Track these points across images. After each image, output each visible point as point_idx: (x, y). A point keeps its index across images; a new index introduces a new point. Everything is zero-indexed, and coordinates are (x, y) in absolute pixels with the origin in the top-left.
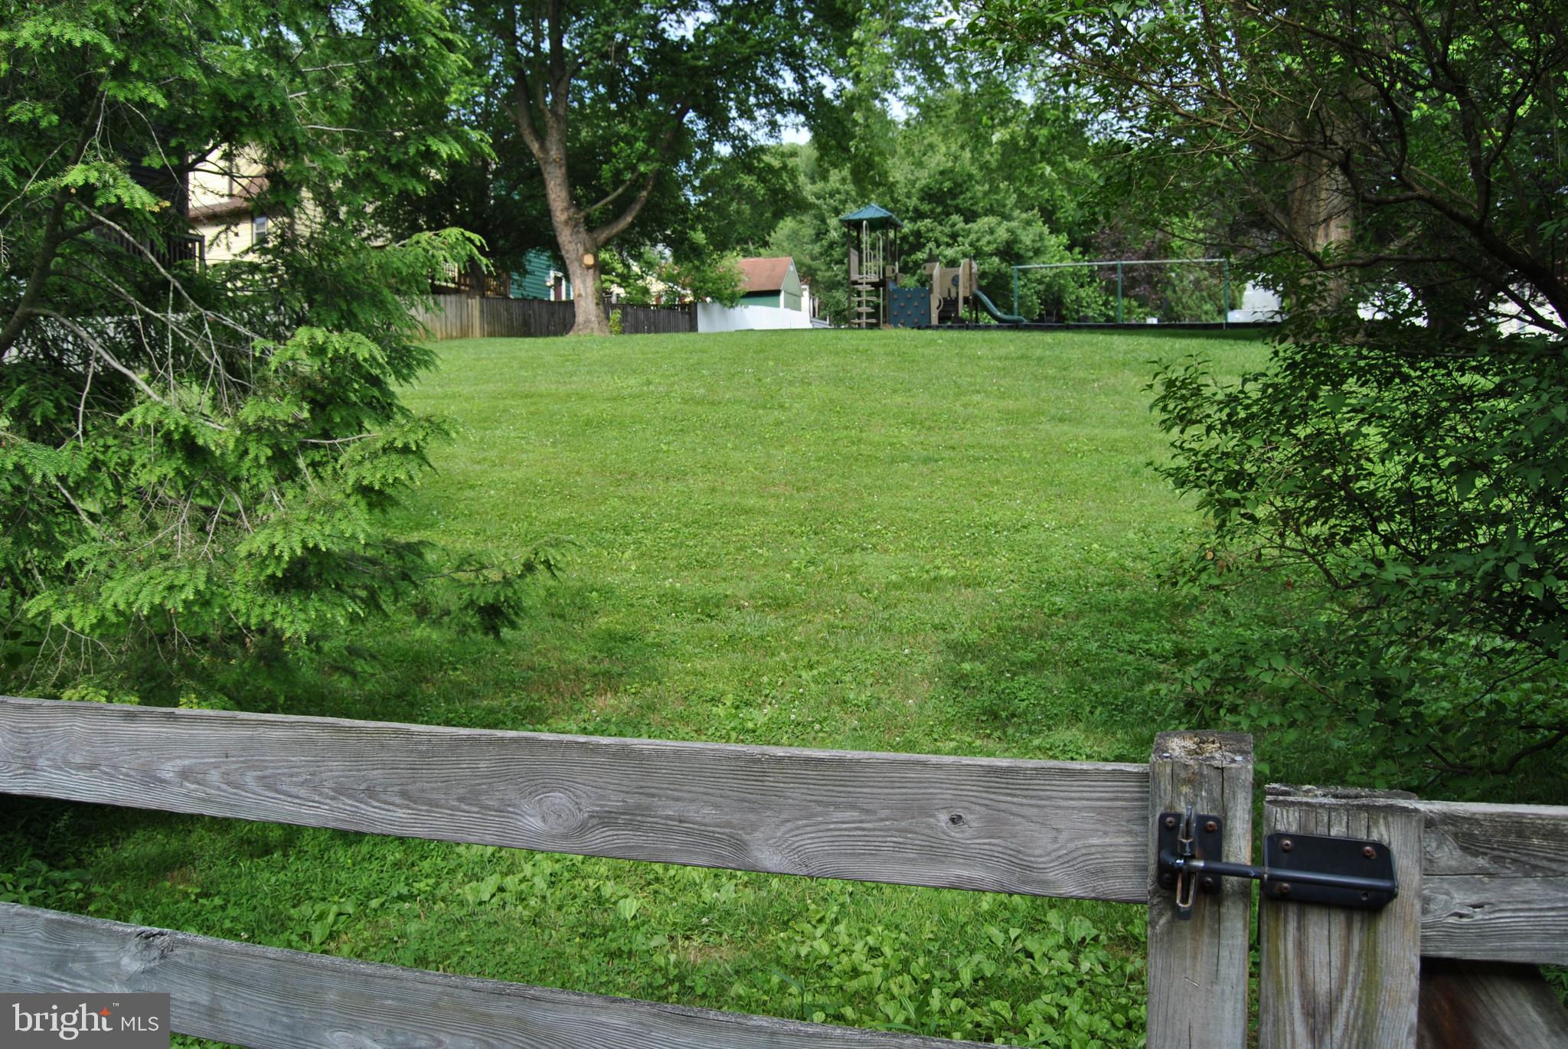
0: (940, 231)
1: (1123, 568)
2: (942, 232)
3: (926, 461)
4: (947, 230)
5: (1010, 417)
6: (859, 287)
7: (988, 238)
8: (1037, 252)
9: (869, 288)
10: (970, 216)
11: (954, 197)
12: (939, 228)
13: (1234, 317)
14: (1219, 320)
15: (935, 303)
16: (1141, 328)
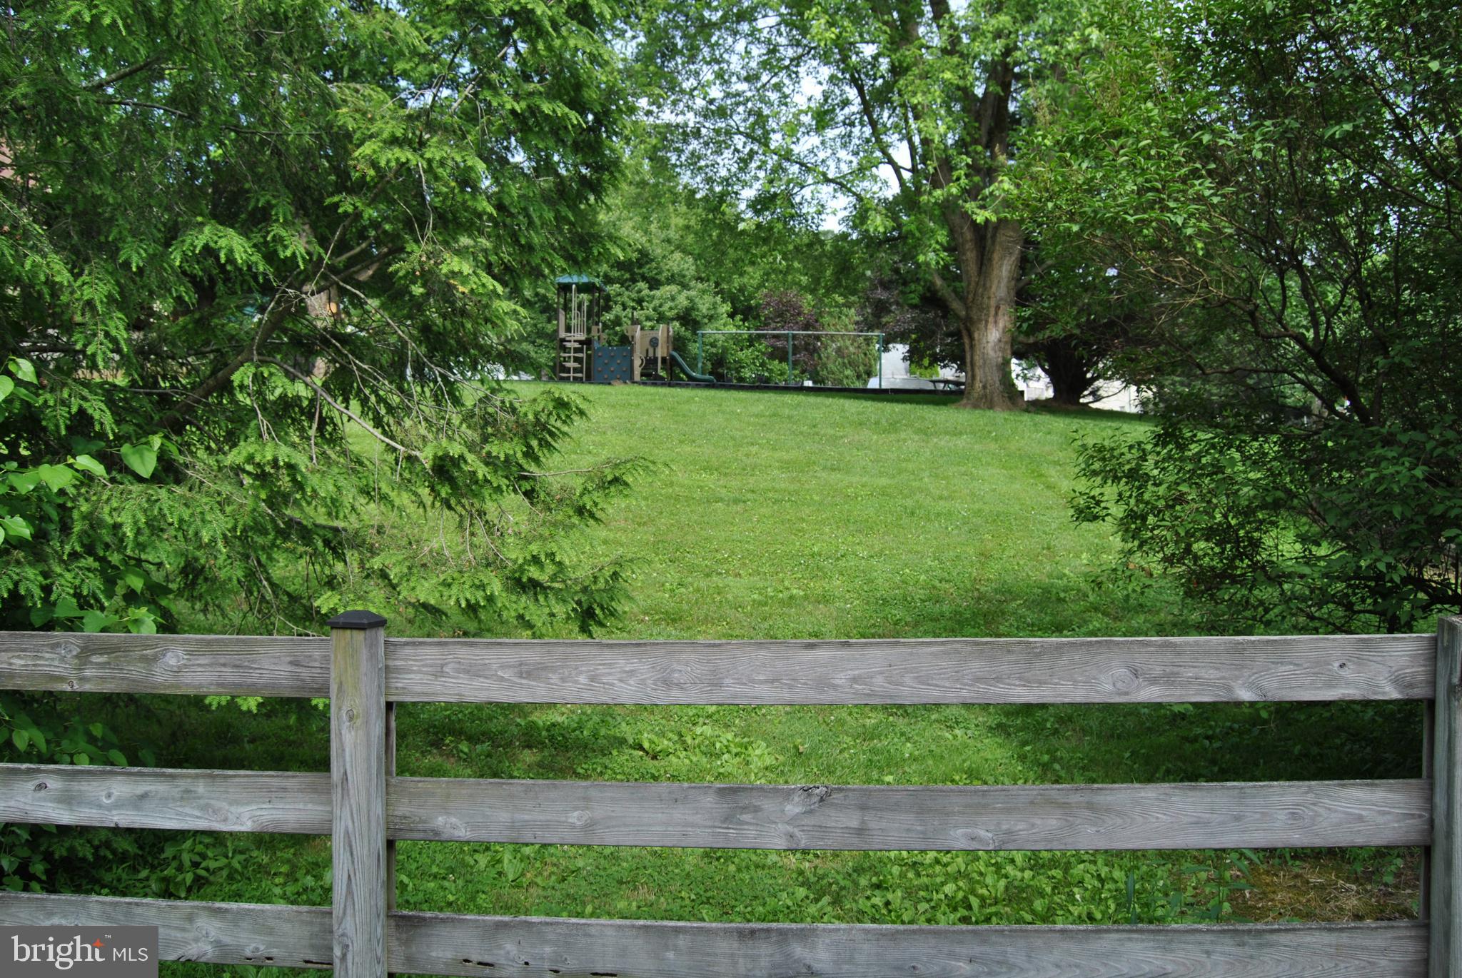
0: (627, 296)
1: (934, 587)
2: (629, 297)
3: (736, 501)
4: (634, 295)
5: (786, 466)
6: (568, 345)
7: (670, 304)
8: (711, 318)
9: (577, 345)
10: (654, 284)
11: (641, 266)
12: (627, 293)
13: (873, 383)
14: (858, 385)
15: (637, 362)
16: (802, 389)
